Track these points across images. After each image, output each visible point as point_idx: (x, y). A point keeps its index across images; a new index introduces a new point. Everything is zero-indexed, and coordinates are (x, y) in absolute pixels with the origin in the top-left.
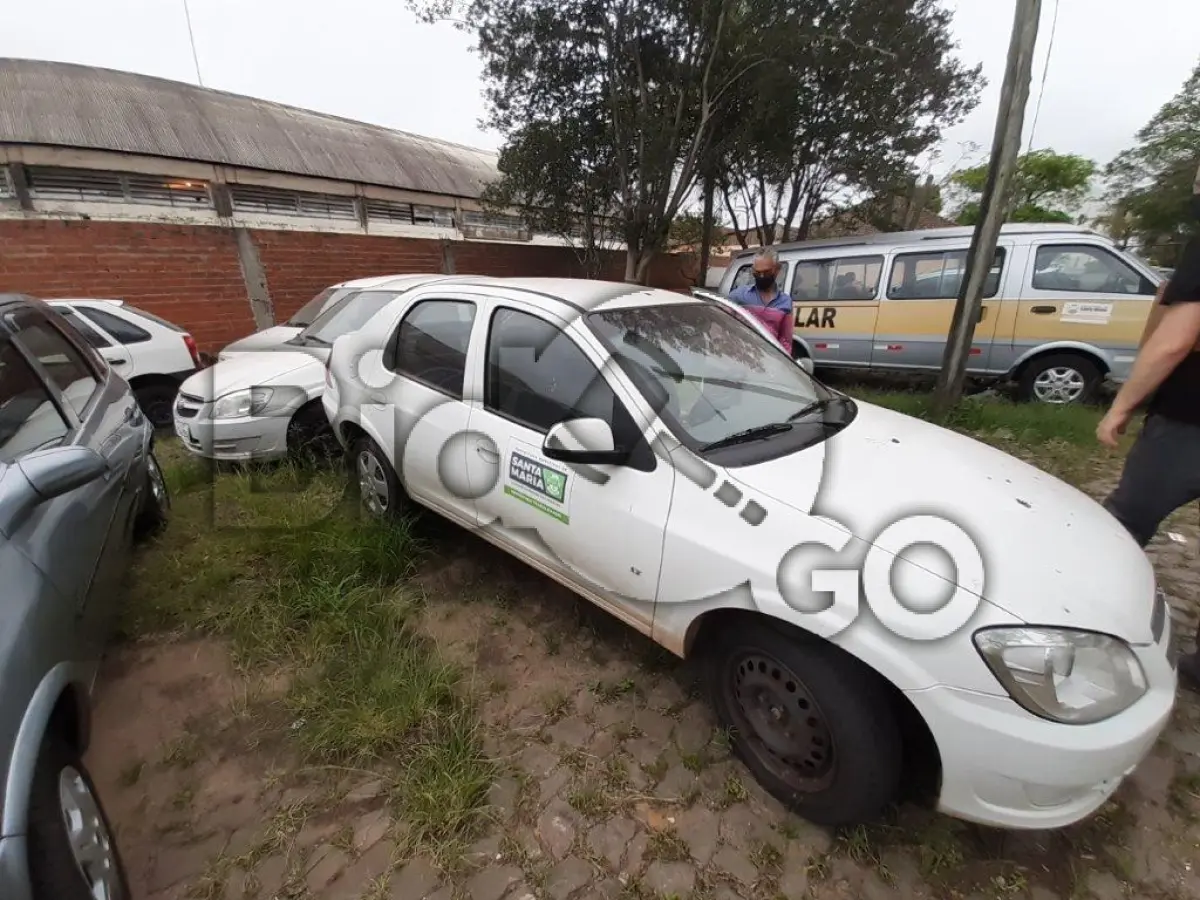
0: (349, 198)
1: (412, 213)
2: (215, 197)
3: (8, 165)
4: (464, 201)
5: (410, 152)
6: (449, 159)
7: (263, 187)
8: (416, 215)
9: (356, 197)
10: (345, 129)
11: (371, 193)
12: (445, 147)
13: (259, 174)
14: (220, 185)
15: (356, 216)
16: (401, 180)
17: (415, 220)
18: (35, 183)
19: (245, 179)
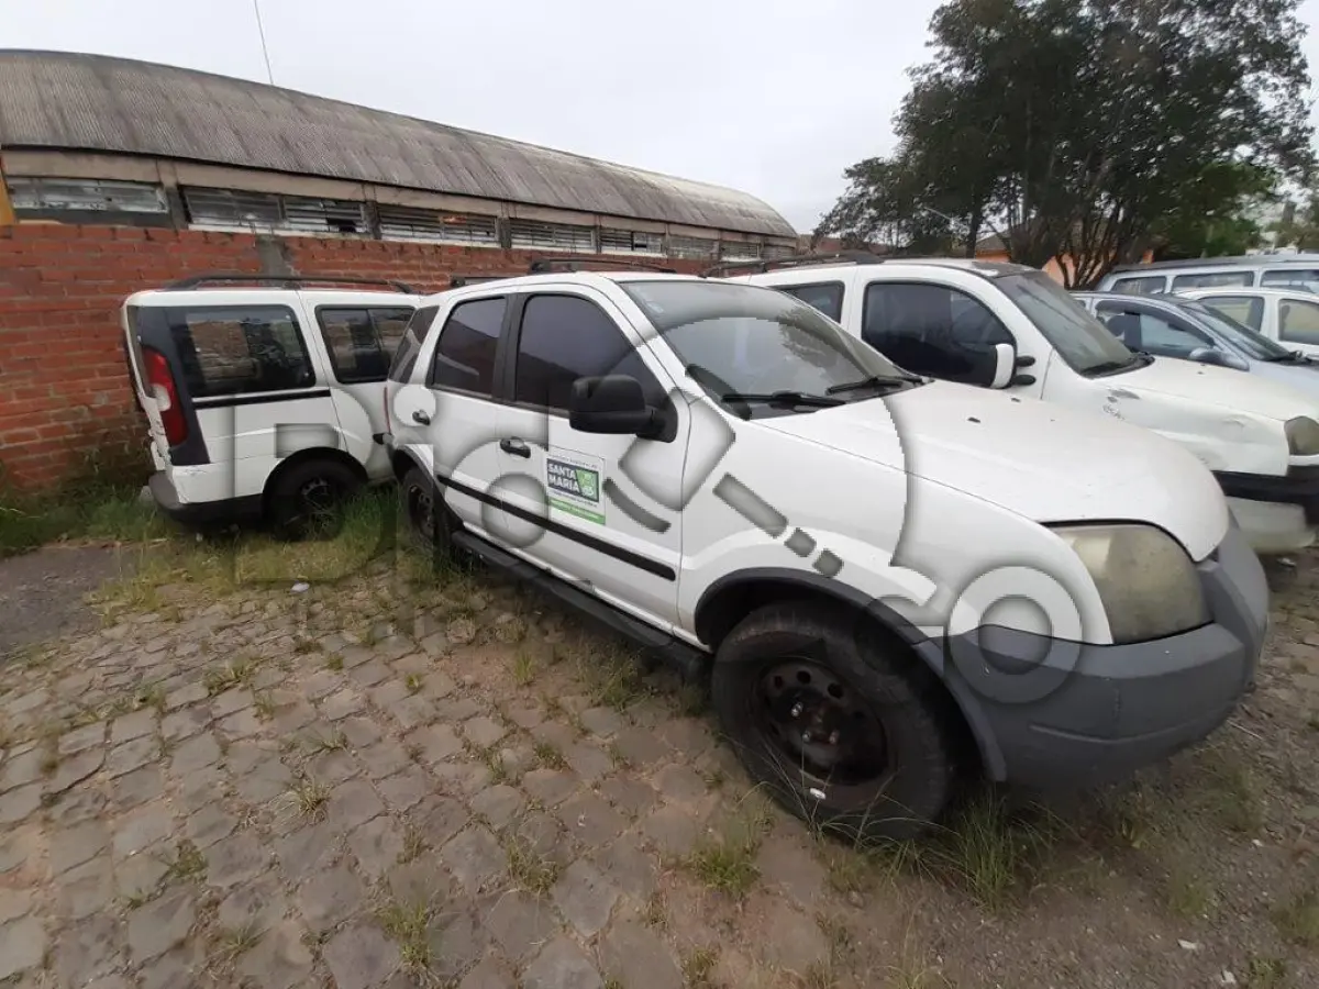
0: (588, 228)
1: (632, 240)
2: (501, 231)
3: (365, 202)
4: (671, 226)
5: (623, 181)
6: (653, 187)
7: (531, 221)
8: (636, 242)
9: (594, 227)
10: (570, 162)
11: (607, 223)
12: (643, 175)
13: (531, 209)
14: (505, 220)
15: (593, 245)
16: (627, 210)
17: (634, 246)
18: (384, 220)
19: (523, 214)
